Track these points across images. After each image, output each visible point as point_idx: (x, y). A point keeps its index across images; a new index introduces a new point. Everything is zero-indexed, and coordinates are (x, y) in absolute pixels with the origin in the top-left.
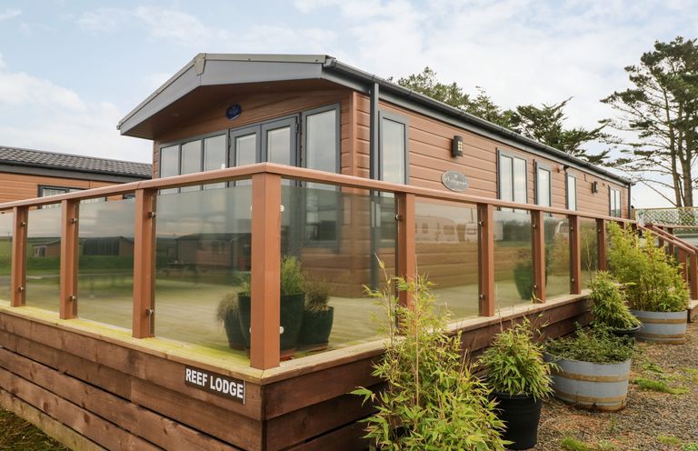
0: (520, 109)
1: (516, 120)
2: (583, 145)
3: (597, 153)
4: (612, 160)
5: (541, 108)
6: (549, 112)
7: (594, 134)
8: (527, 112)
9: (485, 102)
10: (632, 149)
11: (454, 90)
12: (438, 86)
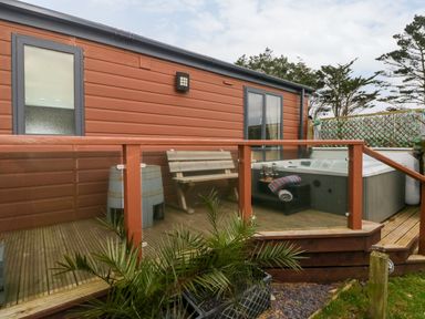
0: (323, 68)
3: (372, 92)
5: (337, 67)
6: (341, 69)
8: (328, 69)
10: (398, 90)
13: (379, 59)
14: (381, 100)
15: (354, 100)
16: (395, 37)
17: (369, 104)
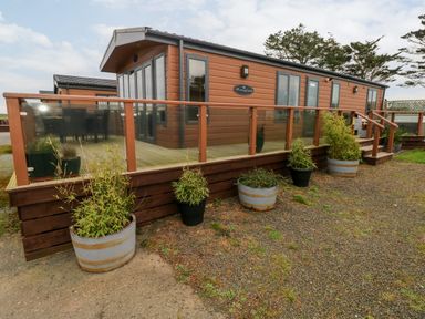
0: (352, 44)
1: (349, 51)
2: (386, 64)
3: (394, 68)
4: (403, 72)
5: (365, 43)
6: (369, 45)
7: (395, 57)
8: (356, 46)
9: (332, 42)
10: (417, 65)
11: (315, 35)
12: (307, 34)
13: (404, 37)
14: (402, 74)
15: (378, 74)
16: (420, 17)
17: (391, 77)
